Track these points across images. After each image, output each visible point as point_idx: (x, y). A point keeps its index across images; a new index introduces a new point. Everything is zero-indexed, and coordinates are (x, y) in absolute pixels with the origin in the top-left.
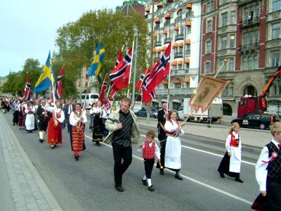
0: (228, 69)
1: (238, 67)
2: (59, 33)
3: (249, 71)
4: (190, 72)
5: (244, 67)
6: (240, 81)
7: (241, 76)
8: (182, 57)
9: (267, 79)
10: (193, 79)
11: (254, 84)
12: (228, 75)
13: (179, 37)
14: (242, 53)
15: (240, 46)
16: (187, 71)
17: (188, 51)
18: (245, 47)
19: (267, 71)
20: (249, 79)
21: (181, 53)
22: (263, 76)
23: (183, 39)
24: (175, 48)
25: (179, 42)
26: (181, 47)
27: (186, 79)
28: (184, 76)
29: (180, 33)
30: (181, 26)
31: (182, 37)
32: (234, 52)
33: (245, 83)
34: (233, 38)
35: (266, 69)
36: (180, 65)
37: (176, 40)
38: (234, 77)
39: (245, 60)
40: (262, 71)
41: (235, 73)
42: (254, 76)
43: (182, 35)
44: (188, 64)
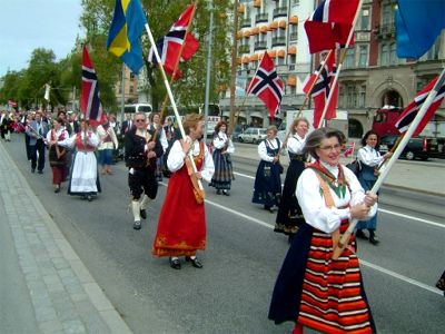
0: (357, 64)
1: (373, 61)
2: (85, 6)
3: (392, 67)
4: (297, 69)
5: (383, 60)
6: (376, 83)
7: (377, 74)
8: (283, 45)
9: (419, 81)
10: (302, 80)
11: (398, 89)
12: (357, 73)
13: (280, 12)
14: (381, 37)
15: (378, 27)
16: (292, 68)
17: (295, 35)
18: (385, 28)
19: (419, 68)
20: (390, 79)
21: (282, 38)
22: (414, 75)
23: (285, 15)
24: (273, 29)
25: (280, 20)
26: (283, 28)
27: (290, 81)
28: (287, 76)
29: (280, 5)
31: (284, 12)
32: (368, 37)
33: (385, 87)
34: (366, 13)
35: (419, 63)
36: (281, 58)
37: (275, 17)
38: (367, 76)
39: (385, 48)
40: (412, 66)
41: (368, 70)
42: (398, 75)
43: (284, 8)
44: (293, 56)
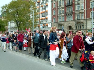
0: (62, 20)
1: (65, 20)
3: (70, 21)
5: (68, 20)
6: (66, 25)
7: (66, 23)
8: (45, 16)
9: (76, 24)
10: (49, 24)
11: (71, 26)
12: (62, 23)
13: (43, 9)
14: (67, 15)
15: (66, 12)
16: (47, 21)
17: (47, 14)
18: (68, 13)
19: (76, 21)
20: (69, 24)
21: (44, 15)
22: (74, 23)
23: (45, 10)
24: (42, 13)
26: (44, 13)
27: (46, 24)
28: (46, 23)
29: (43, 8)
30: (44, 5)
32: (64, 15)
33: (68, 25)
34: (63, 9)
35: (75, 20)
36: (44, 19)
37: (42, 10)
38: (64, 23)
39: (68, 17)
40: (74, 21)
41: (64, 22)
42: (71, 23)
43: (44, 8)
44: (47, 19)
